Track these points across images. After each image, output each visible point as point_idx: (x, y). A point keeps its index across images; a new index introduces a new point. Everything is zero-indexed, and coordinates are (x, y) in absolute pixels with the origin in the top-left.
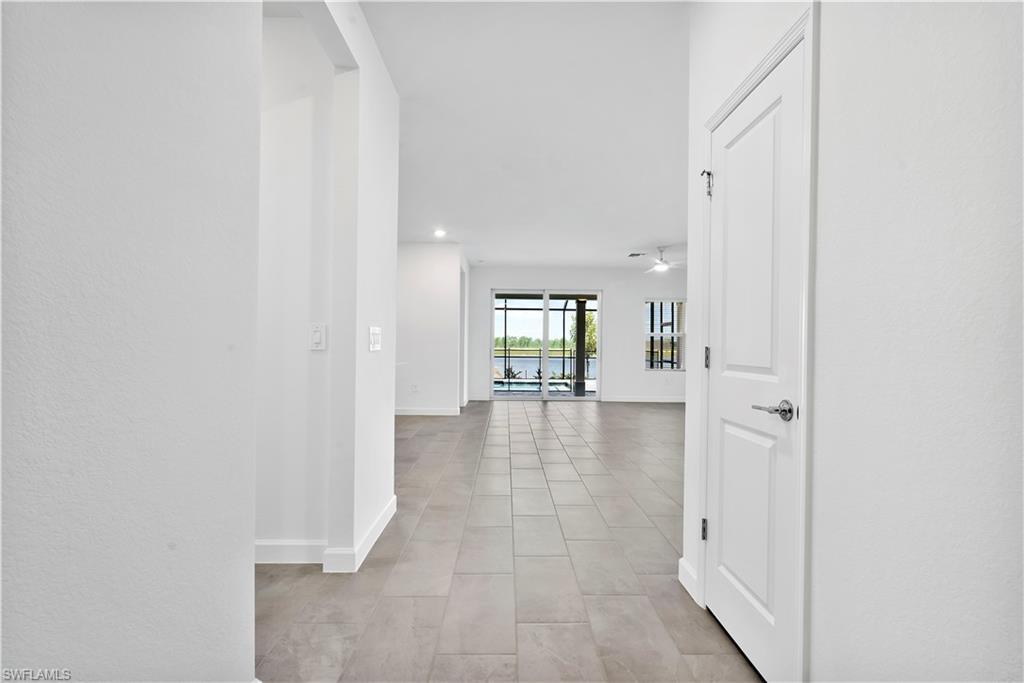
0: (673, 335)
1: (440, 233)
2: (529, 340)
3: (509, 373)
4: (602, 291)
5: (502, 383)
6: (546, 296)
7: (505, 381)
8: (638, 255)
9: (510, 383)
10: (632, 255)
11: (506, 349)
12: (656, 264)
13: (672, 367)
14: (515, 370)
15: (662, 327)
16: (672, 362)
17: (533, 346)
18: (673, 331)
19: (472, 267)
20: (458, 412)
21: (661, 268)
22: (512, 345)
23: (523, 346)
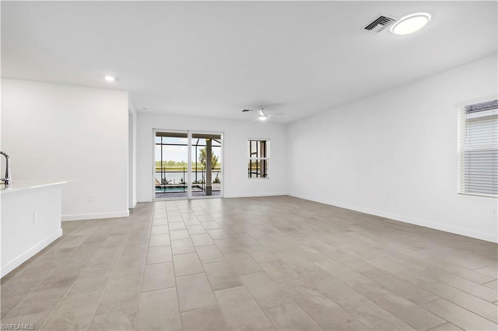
0: (257, 158)
1: (110, 79)
2: (174, 162)
4: (224, 133)
6: (190, 135)
7: (161, 186)
8: (248, 111)
9: (165, 188)
10: (244, 111)
11: (162, 167)
12: (260, 116)
13: (257, 176)
14: (168, 179)
15: (251, 155)
16: (257, 174)
17: (176, 166)
18: (257, 157)
19: (139, 113)
20: (127, 214)
21: (263, 119)
22: (165, 166)
23: (171, 166)
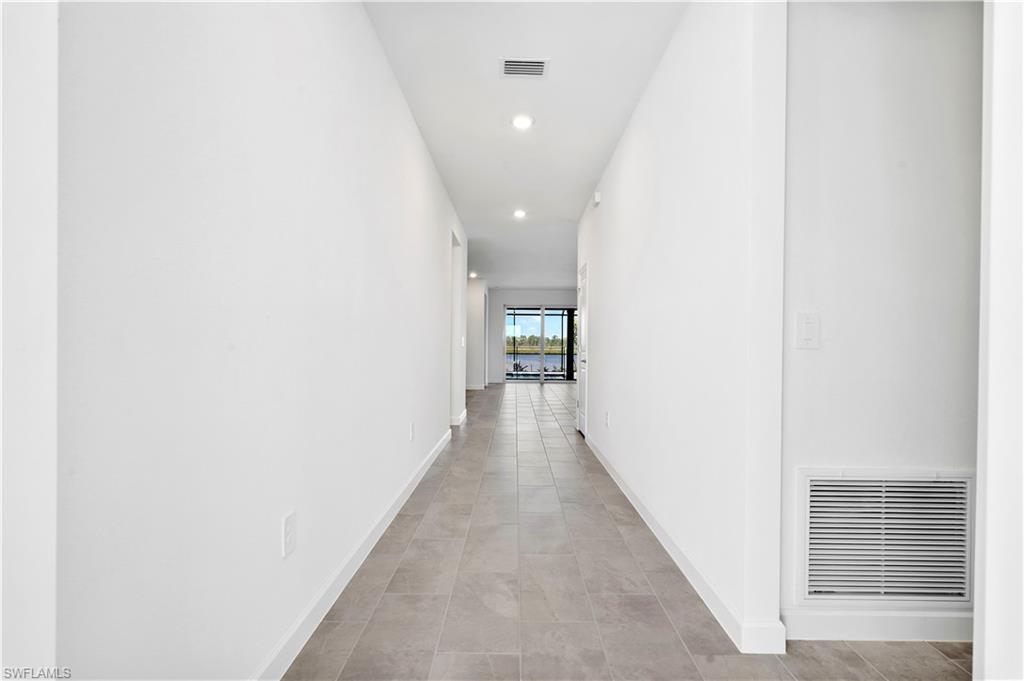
1: (473, 275)
3: (517, 367)
5: (512, 375)
6: (543, 309)
7: (514, 373)
9: (517, 375)
11: (515, 348)
19: (490, 290)
20: (483, 388)
22: (521, 344)
